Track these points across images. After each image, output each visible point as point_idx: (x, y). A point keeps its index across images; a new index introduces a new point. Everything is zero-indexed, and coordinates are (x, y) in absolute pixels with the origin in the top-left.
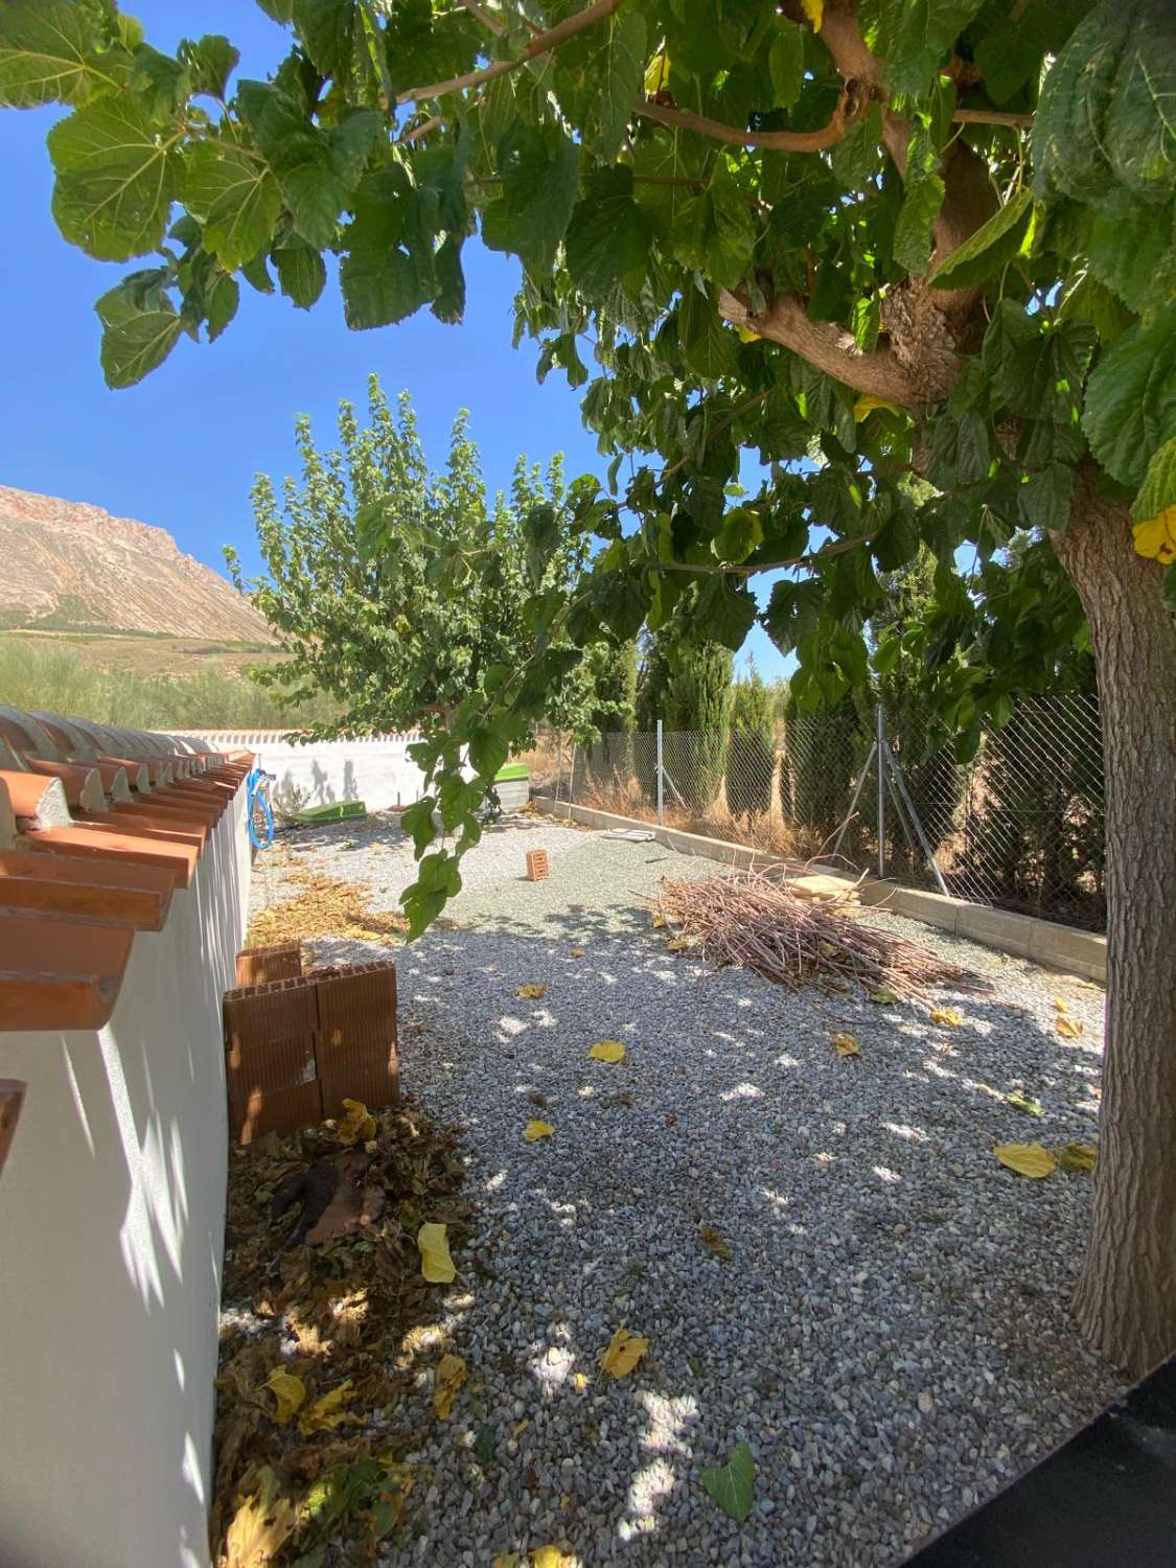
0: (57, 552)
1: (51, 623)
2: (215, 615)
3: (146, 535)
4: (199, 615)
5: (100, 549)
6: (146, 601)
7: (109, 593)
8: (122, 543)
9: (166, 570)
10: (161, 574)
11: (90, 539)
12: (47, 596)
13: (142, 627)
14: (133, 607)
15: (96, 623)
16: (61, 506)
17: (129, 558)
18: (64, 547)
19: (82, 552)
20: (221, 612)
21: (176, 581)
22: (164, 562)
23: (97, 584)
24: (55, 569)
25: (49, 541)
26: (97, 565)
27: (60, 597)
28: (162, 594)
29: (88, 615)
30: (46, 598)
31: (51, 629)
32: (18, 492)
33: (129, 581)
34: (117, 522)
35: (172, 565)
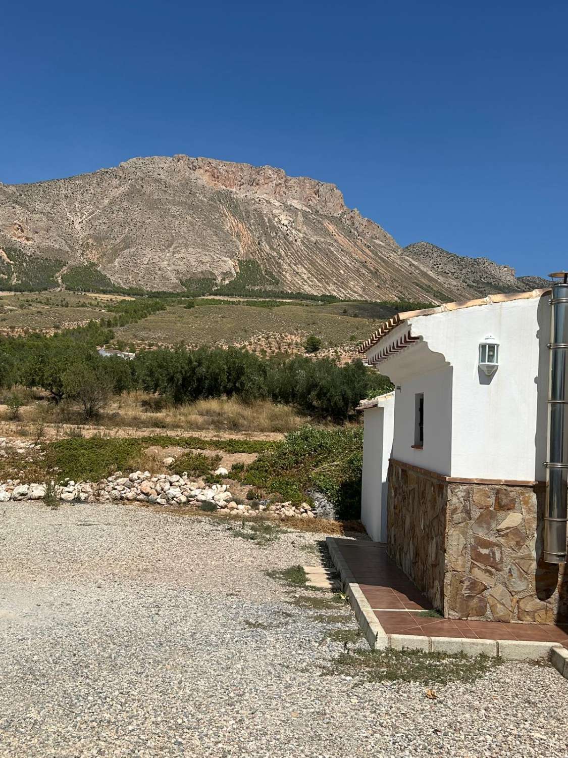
0: (241, 219)
1: (232, 290)
2: (375, 274)
3: (317, 192)
4: (361, 275)
5: (275, 212)
6: (312, 263)
7: (281, 257)
8: (295, 204)
9: (331, 228)
10: (327, 233)
11: (268, 202)
12: (231, 263)
13: (307, 289)
14: (301, 269)
15: (269, 288)
16: (247, 171)
17: (300, 218)
18: (247, 212)
19: (260, 215)
20: (382, 270)
21: (341, 239)
22: (332, 219)
23: (272, 248)
24: (238, 236)
25: (235, 207)
26: (273, 227)
27: (240, 262)
28: (328, 254)
29: (263, 280)
30: (230, 264)
31: (232, 295)
32: (214, 162)
33: (299, 243)
34: (292, 182)
35: (337, 221)
